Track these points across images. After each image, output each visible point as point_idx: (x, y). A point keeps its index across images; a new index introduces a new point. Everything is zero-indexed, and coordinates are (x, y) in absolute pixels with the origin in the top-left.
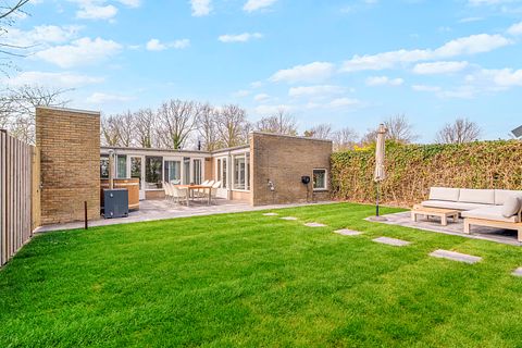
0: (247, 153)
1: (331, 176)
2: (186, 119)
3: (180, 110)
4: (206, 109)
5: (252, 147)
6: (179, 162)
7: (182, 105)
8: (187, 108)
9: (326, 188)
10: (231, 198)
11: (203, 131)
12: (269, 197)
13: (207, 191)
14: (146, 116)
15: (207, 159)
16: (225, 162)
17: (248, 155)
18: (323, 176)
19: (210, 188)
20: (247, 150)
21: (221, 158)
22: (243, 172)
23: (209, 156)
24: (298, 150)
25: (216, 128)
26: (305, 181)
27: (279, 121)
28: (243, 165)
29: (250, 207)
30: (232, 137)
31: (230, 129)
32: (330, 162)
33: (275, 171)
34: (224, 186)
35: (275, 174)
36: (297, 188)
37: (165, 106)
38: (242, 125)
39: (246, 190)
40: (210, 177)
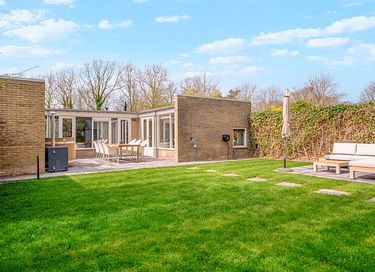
0: (172, 114)
1: (250, 134)
2: (109, 78)
3: (102, 70)
4: (129, 69)
5: (176, 108)
6: (107, 123)
7: (104, 65)
8: (110, 68)
9: (245, 146)
10: (157, 156)
11: (125, 91)
12: (192, 154)
13: (135, 149)
14: (68, 75)
15: (133, 120)
16: (150, 122)
17: (173, 115)
18: (242, 135)
19: (138, 146)
20: (172, 111)
21: (148, 119)
22: (168, 132)
23: (135, 116)
24: (219, 111)
25: (138, 88)
26: (226, 139)
27: (202, 81)
28: (168, 125)
29: (175, 162)
30: (155, 96)
31: (154, 88)
32: (249, 122)
33: (198, 130)
34: (151, 145)
35: (197, 133)
36: (219, 146)
37: (87, 65)
38: (166, 84)
39: (171, 149)
40: (136, 136)
